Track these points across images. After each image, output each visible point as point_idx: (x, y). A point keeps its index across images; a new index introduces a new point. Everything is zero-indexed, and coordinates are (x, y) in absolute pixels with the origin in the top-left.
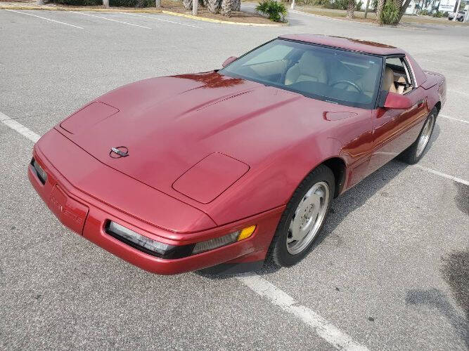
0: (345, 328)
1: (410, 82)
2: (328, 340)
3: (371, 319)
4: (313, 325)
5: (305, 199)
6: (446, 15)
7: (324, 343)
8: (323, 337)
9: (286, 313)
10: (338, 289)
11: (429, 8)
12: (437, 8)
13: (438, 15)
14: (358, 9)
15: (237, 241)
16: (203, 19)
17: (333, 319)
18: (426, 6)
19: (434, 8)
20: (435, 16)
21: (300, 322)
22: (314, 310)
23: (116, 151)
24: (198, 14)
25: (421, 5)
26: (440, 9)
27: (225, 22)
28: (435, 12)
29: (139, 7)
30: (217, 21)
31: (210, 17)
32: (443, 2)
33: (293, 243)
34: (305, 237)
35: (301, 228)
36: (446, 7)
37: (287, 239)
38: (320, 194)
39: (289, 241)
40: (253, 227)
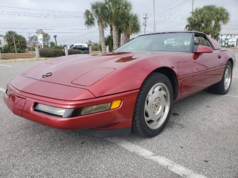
0: (188, 166)
2: (176, 172)
3: (206, 161)
4: (165, 165)
5: (153, 92)
6: (233, 46)
7: (173, 174)
8: (172, 170)
9: (147, 160)
10: (182, 147)
11: (223, 44)
12: (227, 44)
15: (110, 109)
17: (179, 162)
18: (221, 44)
19: (225, 44)
20: (227, 47)
21: (157, 164)
22: (167, 158)
23: (46, 75)
26: (229, 44)
28: (226, 45)
32: (230, 40)
33: (151, 121)
34: (158, 120)
35: (154, 113)
36: (232, 42)
37: (145, 117)
38: (163, 92)
39: (147, 119)
40: (120, 101)
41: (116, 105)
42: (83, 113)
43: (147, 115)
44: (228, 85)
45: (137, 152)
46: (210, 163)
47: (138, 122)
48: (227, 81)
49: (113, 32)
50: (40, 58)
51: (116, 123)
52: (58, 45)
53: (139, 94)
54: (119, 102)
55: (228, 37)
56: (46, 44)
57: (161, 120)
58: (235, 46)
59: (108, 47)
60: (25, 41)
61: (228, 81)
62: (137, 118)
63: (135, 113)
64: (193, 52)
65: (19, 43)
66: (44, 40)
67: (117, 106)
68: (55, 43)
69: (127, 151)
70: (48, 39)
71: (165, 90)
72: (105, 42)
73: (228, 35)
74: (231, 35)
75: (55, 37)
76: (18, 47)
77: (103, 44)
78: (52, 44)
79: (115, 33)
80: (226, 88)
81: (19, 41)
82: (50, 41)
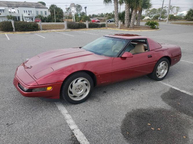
10: (84, 112)
15: (46, 90)
23: (29, 67)
24: (120, 28)
30: (127, 30)
31: (125, 29)
42: (33, 91)
52: (88, 15)
59: (120, 21)
60: (63, 12)
64: (118, 57)
65: (58, 14)
68: (85, 12)
70: (80, 10)
72: (119, 17)
75: (85, 8)
76: (57, 16)
77: (116, 19)
78: (83, 14)
81: (58, 12)
82: (81, 11)
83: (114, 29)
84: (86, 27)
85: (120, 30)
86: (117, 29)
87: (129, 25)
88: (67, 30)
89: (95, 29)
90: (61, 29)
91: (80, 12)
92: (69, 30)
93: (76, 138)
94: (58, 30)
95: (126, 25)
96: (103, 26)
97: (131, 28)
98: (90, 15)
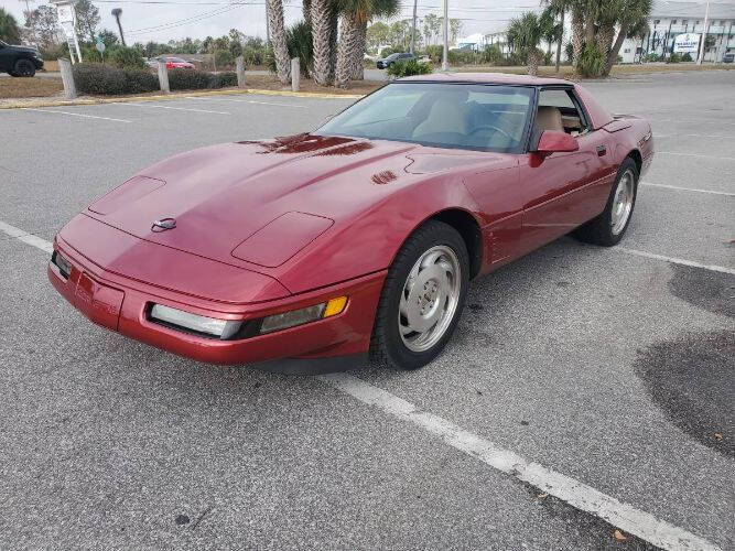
0: (486, 435)
1: (584, 123)
2: (459, 448)
3: (524, 423)
4: (439, 432)
5: (420, 269)
6: (687, 58)
7: (453, 451)
8: (453, 444)
9: (403, 422)
10: (480, 393)
11: (659, 51)
12: (672, 50)
13: (674, 59)
14: (547, 62)
15: (323, 318)
16: (310, 95)
17: (468, 426)
18: (653, 49)
19: (665, 49)
20: (669, 61)
21: (422, 430)
22: (444, 416)
23: (160, 224)
24: (301, 90)
25: (645, 48)
26: (676, 50)
27: (342, 97)
28: (668, 55)
29: (213, 88)
30: (331, 96)
31: (320, 92)
32: (680, 39)
33: (413, 335)
34: (431, 330)
35: (422, 314)
36: (686, 45)
37: (401, 326)
38: (445, 266)
39: (403, 330)
40: (344, 300)
41: (335, 307)
42: (263, 330)
43: (405, 322)
44: (623, 222)
45: (380, 404)
46: (531, 427)
47: (383, 340)
48: (622, 210)
49: (313, 12)
50: (78, 96)
51: (336, 345)
52: (130, 44)
53: (387, 278)
54: (342, 300)
55: (677, 28)
56: (87, 38)
57: (437, 328)
58: (694, 56)
59: (295, 62)
60: (16, 28)
61: (624, 211)
62: (381, 331)
63: (377, 321)
64: (528, 151)
66: (79, 25)
67: (339, 309)
68: (116, 31)
69: (358, 403)
70: (91, 23)
71: (448, 259)
72: (289, 46)
73: (675, 22)
74: (685, 21)
75: (117, 13)
77: (280, 54)
78: (108, 38)
79: (318, 19)
80: (616, 231)
82: (99, 28)
83: (275, 93)
84: (159, 89)
85: (301, 95)
86: (289, 93)
87: (332, 76)
88: (74, 101)
89: (200, 94)
90: (48, 96)
91: (93, 33)
92: (89, 100)
93: (565, 503)
94: (37, 100)
95: (321, 77)
96: (228, 81)
97: (339, 86)
98: (137, 45)
